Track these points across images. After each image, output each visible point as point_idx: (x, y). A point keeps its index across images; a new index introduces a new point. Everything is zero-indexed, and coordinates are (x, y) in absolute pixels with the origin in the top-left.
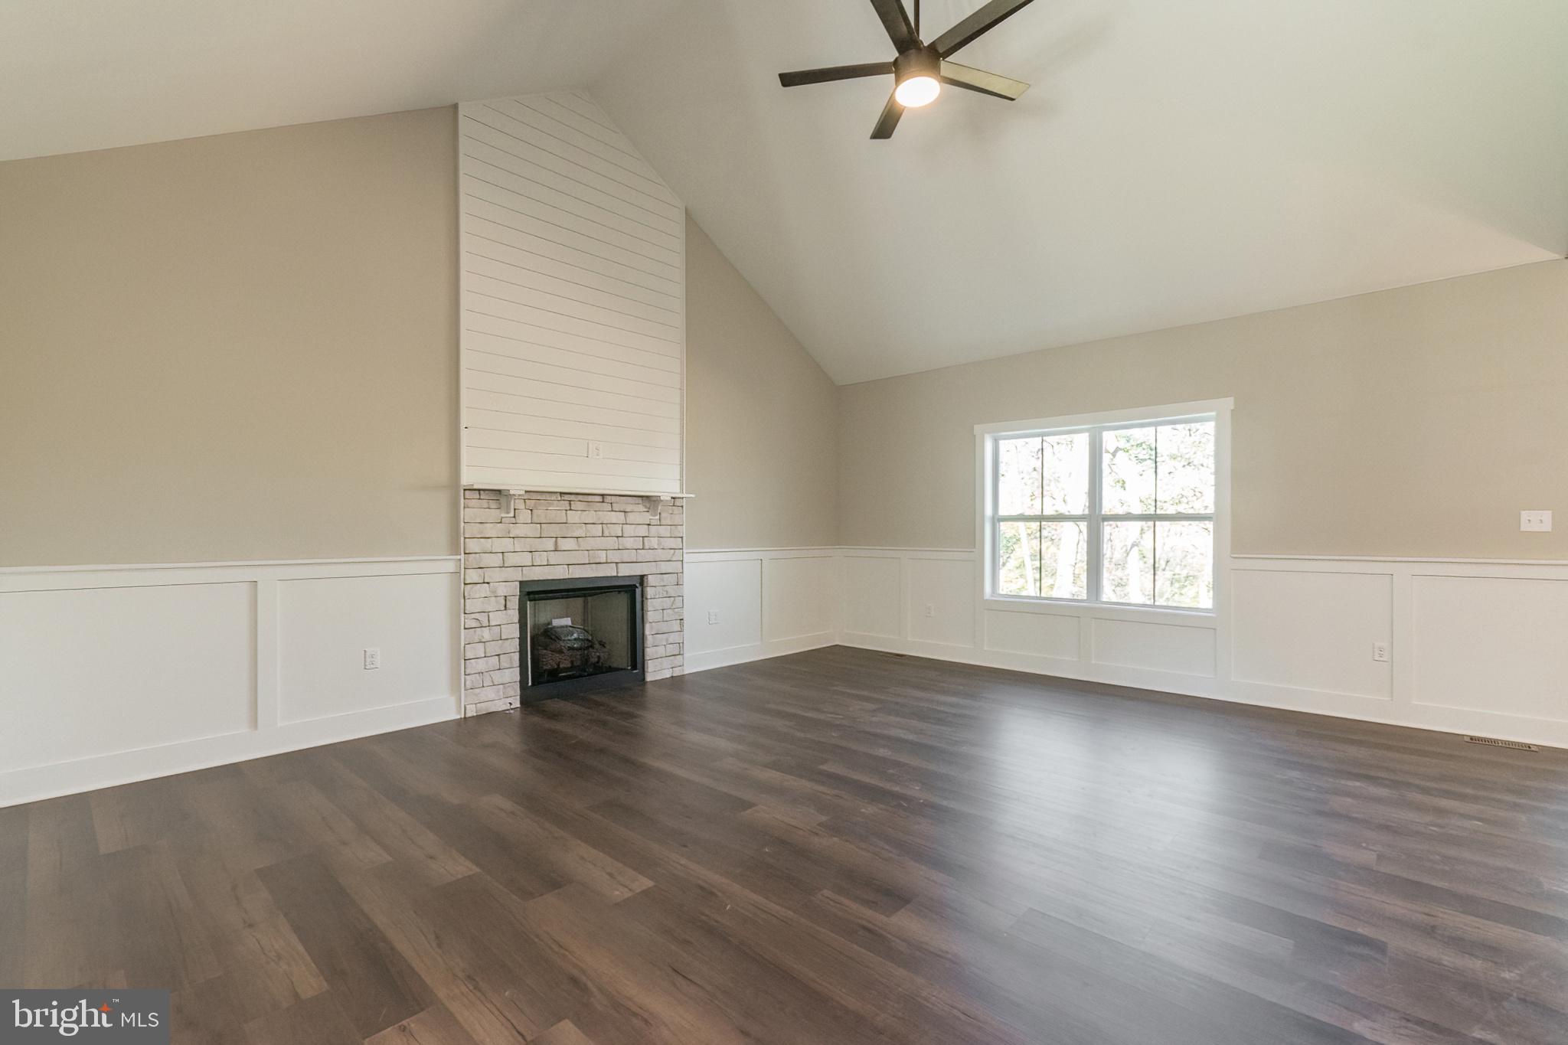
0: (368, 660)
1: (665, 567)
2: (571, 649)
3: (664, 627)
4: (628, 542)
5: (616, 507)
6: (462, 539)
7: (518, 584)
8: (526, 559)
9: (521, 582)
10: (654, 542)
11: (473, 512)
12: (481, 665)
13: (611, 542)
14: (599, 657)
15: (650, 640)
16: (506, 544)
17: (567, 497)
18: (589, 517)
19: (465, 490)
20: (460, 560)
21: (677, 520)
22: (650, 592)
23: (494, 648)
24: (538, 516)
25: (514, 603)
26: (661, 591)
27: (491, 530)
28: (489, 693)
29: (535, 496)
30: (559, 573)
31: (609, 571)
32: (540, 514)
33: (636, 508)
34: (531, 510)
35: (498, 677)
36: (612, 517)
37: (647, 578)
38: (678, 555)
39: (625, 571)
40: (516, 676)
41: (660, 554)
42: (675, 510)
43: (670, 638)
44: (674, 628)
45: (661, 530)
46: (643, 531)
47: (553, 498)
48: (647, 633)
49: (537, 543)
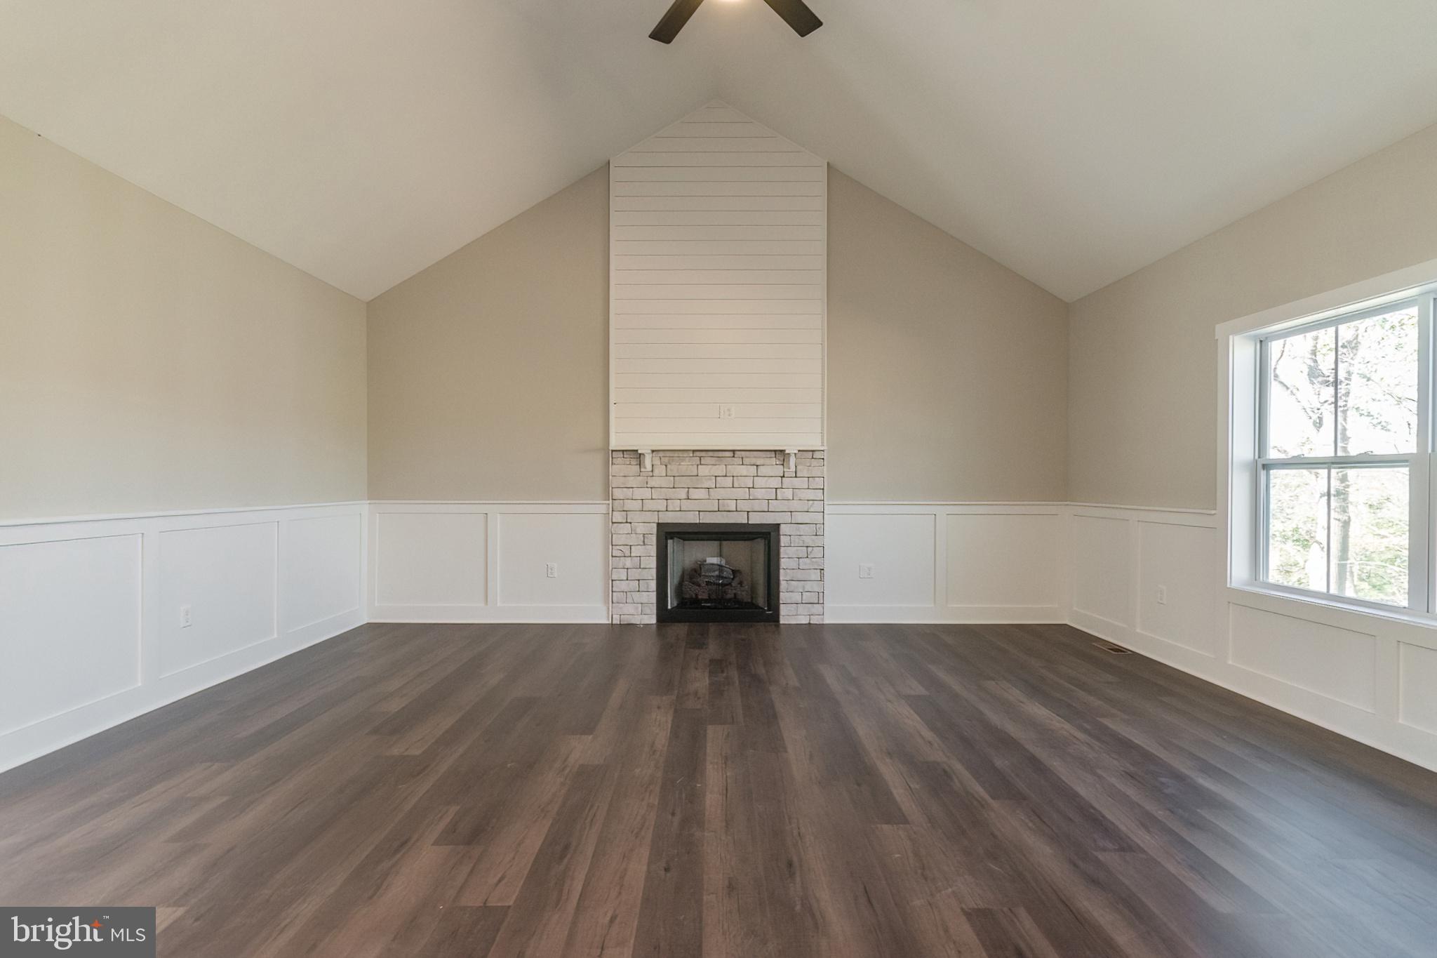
0: (550, 571)
1: (799, 517)
2: (708, 583)
3: (799, 575)
4: (758, 493)
5: (746, 461)
6: (611, 488)
7: (655, 525)
8: (661, 505)
9: (659, 525)
10: (789, 493)
11: (619, 468)
12: (623, 586)
13: (742, 493)
14: (735, 594)
15: (783, 585)
16: (646, 493)
17: (698, 454)
18: (720, 470)
19: (612, 451)
20: (609, 504)
21: (816, 472)
22: (784, 540)
23: (634, 574)
24: (671, 470)
25: (653, 540)
26: (797, 540)
27: (632, 482)
28: (629, 609)
29: (668, 454)
30: (692, 518)
31: (742, 519)
32: (673, 468)
33: (768, 461)
34: (666, 466)
35: (636, 596)
36: (743, 470)
37: (782, 526)
38: (817, 506)
39: (756, 519)
40: (653, 597)
41: (795, 505)
42: (814, 462)
43: (808, 586)
44: (813, 577)
45: (796, 482)
46: (776, 482)
47: (685, 454)
48: (781, 578)
49: (670, 493)
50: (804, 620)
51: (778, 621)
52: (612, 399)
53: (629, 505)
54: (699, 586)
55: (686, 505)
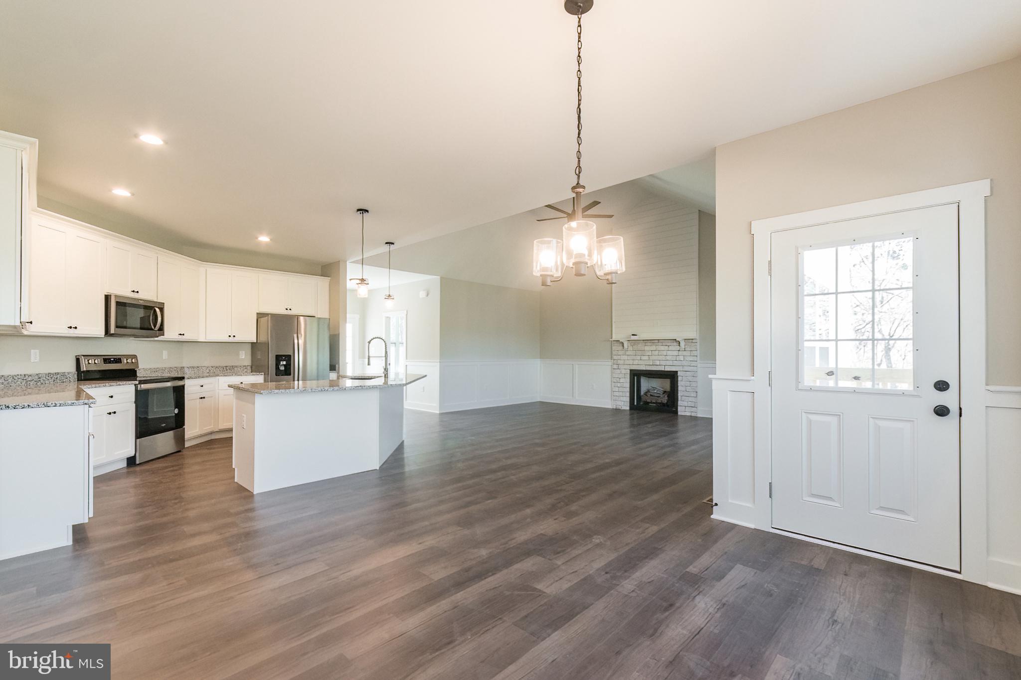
1: (686, 369)
3: (687, 394)
4: (669, 358)
5: (664, 344)
6: (613, 355)
7: (629, 370)
8: (631, 362)
9: (631, 370)
10: (681, 358)
11: (616, 347)
12: (617, 394)
13: (662, 358)
15: (679, 398)
16: (625, 357)
17: (644, 341)
18: (654, 348)
19: (613, 341)
20: (612, 361)
21: (693, 348)
22: (679, 379)
23: (621, 389)
24: (634, 348)
25: (628, 376)
26: (685, 379)
27: (620, 353)
28: (619, 403)
29: (633, 342)
30: (643, 368)
31: (662, 368)
33: (672, 344)
34: (632, 346)
35: (622, 398)
36: (662, 348)
37: (679, 372)
38: (693, 364)
39: (668, 369)
40: (628, 399)
41: (684, 363)
42: (693, 344)
43: (690, 399)
44: (692, 395)
45: (685, 353)
46: (676, 353)
47: (639, 342)
48: (679, 395)
49: (634, 357)
50: (688, 414)
51: (677, 413)
52: (613, 320)
53: (619, 362)
54: (647, 396)
55: (641, 362)
